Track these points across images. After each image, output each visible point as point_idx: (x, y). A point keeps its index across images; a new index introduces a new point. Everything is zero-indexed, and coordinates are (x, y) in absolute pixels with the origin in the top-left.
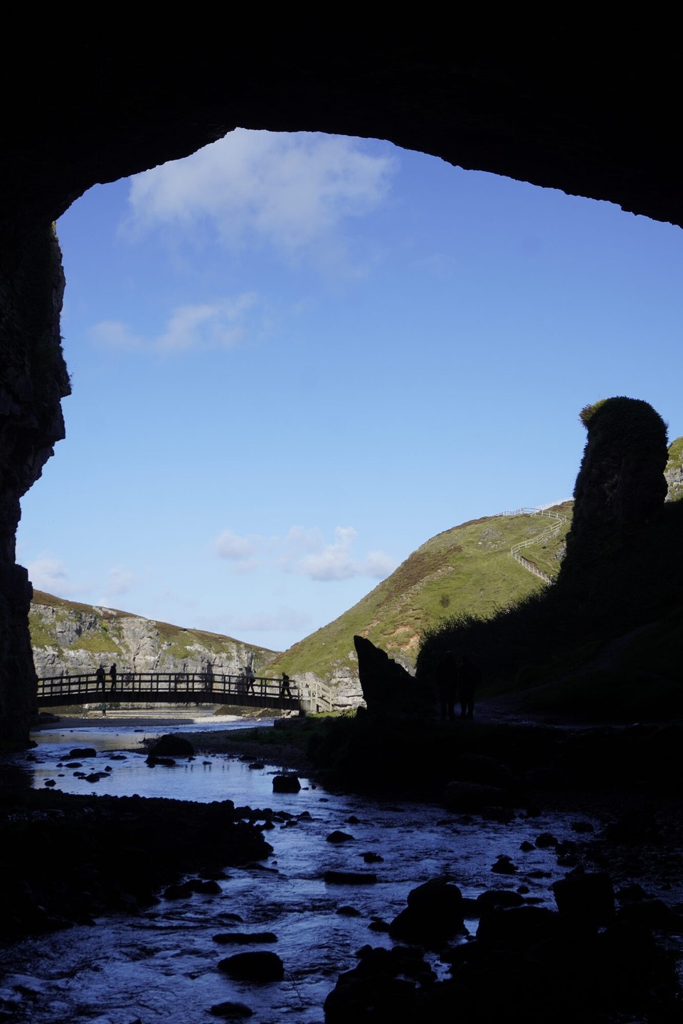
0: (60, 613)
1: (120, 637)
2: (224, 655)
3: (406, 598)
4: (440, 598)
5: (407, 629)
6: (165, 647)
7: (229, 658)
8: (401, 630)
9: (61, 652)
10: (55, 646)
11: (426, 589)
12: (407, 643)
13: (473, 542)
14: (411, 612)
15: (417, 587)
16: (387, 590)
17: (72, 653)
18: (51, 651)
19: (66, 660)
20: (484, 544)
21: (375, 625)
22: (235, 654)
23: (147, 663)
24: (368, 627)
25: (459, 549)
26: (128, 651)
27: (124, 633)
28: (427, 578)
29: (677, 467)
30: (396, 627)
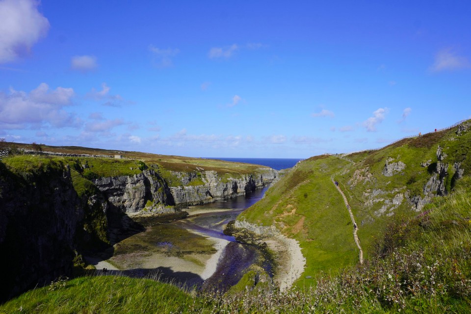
0: (183, 174)
1: (205, 177)
2: (241, 179)
3: (292, 192)
4: (303, 194)
5: (291, 206)
6: (220, 180)
7: (242, 180)
8: (289, 206)
9: (183, 187)
10: (181, 186)
11: (300, 189)
12: (291, 212)
13: (318, 169)
14: (293, 198)
15: (296, 187)
16: (286, 186)
17: (187, 187)
18: (180, 188)
19: (185, 190)
20: (322, 170)
21: (280, 202)
22: (244, 179)
23: (214, 186)
24: (278, 203)
25: (312, 172)
26: (208, 182)
27: (207, 176)
28: (300, 184)
29: (396, 162)
30: (287, 205)
